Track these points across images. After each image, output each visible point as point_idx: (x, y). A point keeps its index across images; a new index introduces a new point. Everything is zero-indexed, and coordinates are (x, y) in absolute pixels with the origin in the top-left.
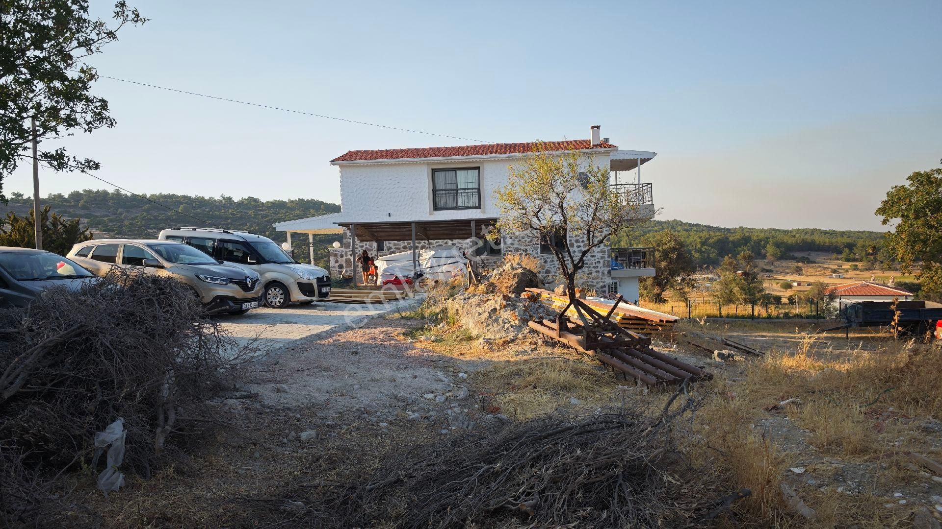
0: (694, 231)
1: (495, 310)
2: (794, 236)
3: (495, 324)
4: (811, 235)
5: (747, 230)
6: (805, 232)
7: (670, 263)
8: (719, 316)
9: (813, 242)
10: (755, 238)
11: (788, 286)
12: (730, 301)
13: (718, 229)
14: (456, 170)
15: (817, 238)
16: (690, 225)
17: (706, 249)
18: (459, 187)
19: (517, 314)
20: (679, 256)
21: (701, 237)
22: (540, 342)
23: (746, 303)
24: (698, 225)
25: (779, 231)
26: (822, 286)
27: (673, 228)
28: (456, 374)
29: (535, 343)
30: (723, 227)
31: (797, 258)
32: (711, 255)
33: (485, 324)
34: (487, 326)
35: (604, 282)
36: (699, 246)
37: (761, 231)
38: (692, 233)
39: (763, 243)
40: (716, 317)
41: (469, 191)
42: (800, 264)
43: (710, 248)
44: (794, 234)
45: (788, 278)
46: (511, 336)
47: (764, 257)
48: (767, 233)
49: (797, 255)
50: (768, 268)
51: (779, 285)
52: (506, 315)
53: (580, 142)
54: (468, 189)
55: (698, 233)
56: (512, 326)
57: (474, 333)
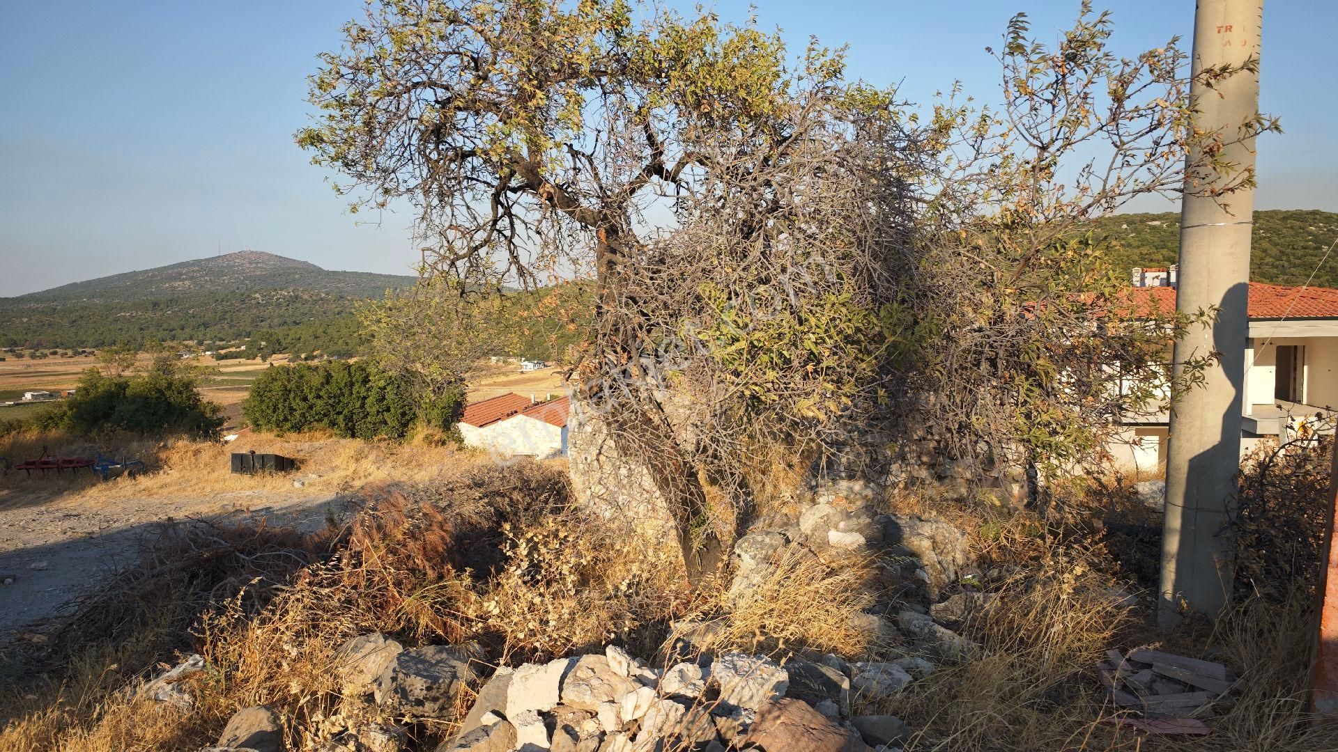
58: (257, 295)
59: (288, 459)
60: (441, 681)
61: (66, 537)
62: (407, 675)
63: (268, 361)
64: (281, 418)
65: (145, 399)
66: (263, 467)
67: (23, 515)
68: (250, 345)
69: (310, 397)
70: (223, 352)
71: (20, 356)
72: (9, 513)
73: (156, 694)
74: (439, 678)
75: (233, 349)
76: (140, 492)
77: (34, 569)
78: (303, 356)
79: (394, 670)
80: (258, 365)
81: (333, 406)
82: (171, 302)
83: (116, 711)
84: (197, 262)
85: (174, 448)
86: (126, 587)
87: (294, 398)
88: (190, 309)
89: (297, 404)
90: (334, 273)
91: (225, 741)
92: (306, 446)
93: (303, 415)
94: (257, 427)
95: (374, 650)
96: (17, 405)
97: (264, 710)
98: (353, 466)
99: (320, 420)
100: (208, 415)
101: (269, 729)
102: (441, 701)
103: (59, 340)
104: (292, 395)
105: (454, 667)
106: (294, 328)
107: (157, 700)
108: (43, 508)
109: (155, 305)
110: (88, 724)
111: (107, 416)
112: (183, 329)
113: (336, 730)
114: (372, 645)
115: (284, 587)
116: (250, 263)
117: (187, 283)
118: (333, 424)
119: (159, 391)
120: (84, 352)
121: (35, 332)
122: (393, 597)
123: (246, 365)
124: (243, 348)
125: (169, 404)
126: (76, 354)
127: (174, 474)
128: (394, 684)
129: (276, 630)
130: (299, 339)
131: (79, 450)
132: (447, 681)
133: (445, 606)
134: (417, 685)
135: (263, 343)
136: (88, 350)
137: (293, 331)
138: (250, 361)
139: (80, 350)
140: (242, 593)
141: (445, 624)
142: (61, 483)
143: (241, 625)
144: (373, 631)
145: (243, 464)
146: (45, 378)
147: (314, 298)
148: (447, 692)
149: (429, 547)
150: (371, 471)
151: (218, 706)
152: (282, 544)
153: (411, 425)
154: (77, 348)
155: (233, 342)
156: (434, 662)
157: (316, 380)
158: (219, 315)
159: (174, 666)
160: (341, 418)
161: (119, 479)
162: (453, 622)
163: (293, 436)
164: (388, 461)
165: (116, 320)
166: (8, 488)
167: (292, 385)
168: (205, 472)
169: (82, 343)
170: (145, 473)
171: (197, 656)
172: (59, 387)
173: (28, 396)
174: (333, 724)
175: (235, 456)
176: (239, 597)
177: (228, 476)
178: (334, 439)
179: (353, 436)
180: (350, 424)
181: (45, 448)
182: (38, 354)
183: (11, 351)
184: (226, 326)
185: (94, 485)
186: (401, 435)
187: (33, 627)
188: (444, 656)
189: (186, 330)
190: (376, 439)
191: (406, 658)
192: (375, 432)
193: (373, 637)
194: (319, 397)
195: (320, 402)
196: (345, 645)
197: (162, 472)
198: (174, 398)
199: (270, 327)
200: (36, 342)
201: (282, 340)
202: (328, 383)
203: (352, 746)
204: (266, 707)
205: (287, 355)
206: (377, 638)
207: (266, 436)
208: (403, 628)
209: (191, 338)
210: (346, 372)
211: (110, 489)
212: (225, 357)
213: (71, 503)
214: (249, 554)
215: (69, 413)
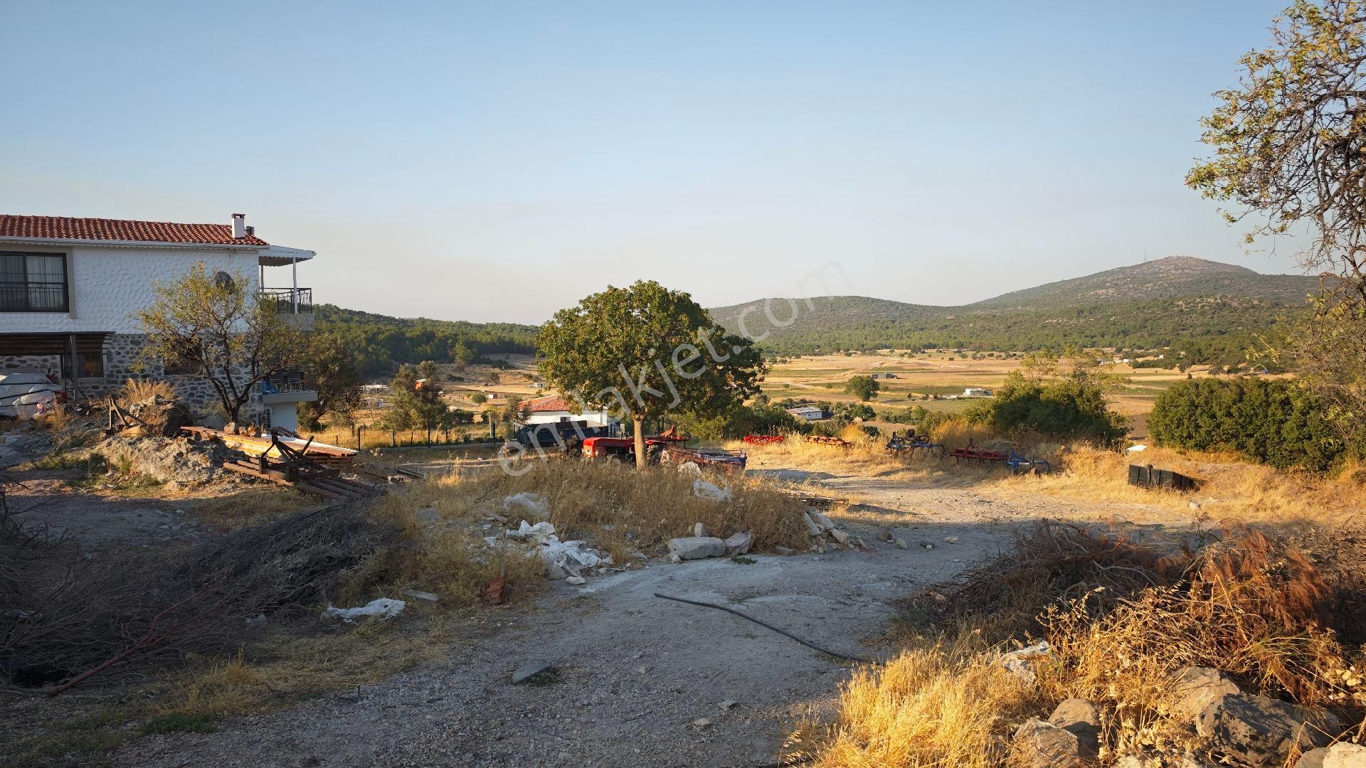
0: (357, 321)
1: (181, 454)
2: (488, 333)
3: (184, 468)
4: (510, 331)
5: (429, 323)
6: (504, 327)
7: (330, 377)
8: (392, 444)
9: (511, 342)
10: (440, 335)
11: (482, 399)
12: (405, 424)
13: (390, 320)
14: (25, 255)
15: (518, 338)
16: (350, 312)
17: (374, 349)
18: (30, 280)
19: (207, 456)
20: (342, 367)
21: (366, 332)
22: (238, 480)
23: (425, 428)
24: (362, 314)
25: (471, 325)
26: (516, 400)
27: (325, 316)
28: (174, 511)
29: (233, 482)
30: (397, 318)
31: (492, 362)
32: (381, 358)
33: (172, 469)
34: (175, 470)
35: (252, 411)
36: (364, 343)
37: (449, 324)
38: (353, 325)
39: (450, 341)
40: (389, 446)
41: (48, 286)
42: (497, 370)
43: (379, 347)
44: (489, 329)
45: (482, 389)
46: (204, 477)
47: (452, 360)
48: (455, 328)
49: (493, 357)
50: (457, 375)
51: (471, 397)
52: (195, 458)
53: (214, 226)
54: (46, 283)
55: (362, 326)
56: (203, 468)
57: (160, 478)
58: (1181, 303)
59: (1186, 478)
60: (1269, 735)
61: (978, 518)
62: (1231, 717)
63: (1187, 371)
64: (1185, 435)
65: (1056, 404)
66: (1160, 483)
67: (949, 494)
68: (1169, 355)
69: (1219, 414)
70: (1140, 360)
71: (964, 357)
72: (940, 491)
73: (1009, 664)
74: (1268, 731)
75: (1151, 358)
76: (1043, 490)
77: (948, 542)
78: (1226, 368)
79: (1219, 708)
80: (1175, 375)
81: (1243, 427)
82: (1094, 309)
83: (976, 666)
84: (1122, 270)
85: (1076, 453)
86: (1001, 571)
87: (1201, 414)
88: (1111, 316)
89: (1204, 422)
90: (1271, 276)
91: (1054, 720)
92: (1208, 467)
93: (1208, 433)
94: (1159, 441)
95: (1208, 685)
96: (960, 399)
97: (1089, 705)
98: (1258, 496)
99: (1227, 441)
100: (1112, 425)
101: (1092, 723)
102: (1267, 755)
103: (995, 344)
104: (1199, 411)
105: (1289, 726)
106: (1218, 339)
107: (1007, 669)
108: (965, 492)
109: (1080, 312)
110: (956, 673)
111: (1024, 417)
112: (1103, 336)
113: (1147, 742)
114: (1206, 679)
115: (1128, 602)
116: (1176, 270)
117: (1111, 291)
118: (1241, 447)
119: (1070, 397)
120: (1015, 355)
121: (978, 336)
122: (1241, 638)
123: (1163, 374)
124: (1161, 357)
125: (1078, 412)
126: (1009, 356)
127: (1075, 477)
128: (1217, 722)
129: (1113, 639)
130: (1223, 350)
131: (998, 444)
132: (1277, 737)
133: (1299, 663)
134: (1242, 730)
135: (1183, 353)
136: (1018, 353)
137: (1217, 341)
138: (1167, 371)
139: (1012, 353)
140: (1086, 597)
141: (1298, 681)
142: (981, 471)
143: (1083, 626)
144: (1214, 667)
145: (1140, 477)
146: (982, 377)
147: (1245, 305)
148: (1274, 748)
149: (1292, 597)
150: (1278, 503)
151: (1054, 690)
152: (1136, 562)
153: (1337, 459)
154: (1008, 351)
155: (1151, 351)
156: (1267, 714)
157: (1228, 396)
158: (1139, 322)
159: (1026, 646)
160: (1252, 441)
161: (1026, 475)
162: (1308, 684)
163: (1196, 454)
164: (1303, 496)
165: (1044, 327)
166: (942, 470)
167: (1201, 400)
168: (1103, 479)
169: (1014, 347)
170: (1049, 472)
171: (1046, 643)
172: (991, 386)
173: (968, 392)
174: (1144, 736)
175: (1132, 468)
176: (1083, 600)
177: (1124, 487)
178: (1241, 463)
179: (1264, 461)
180: (1261, 449)
181: (971, 440)
182: (978, 355)
183: (958, 352)
184: (1146, 335)
185: (1005, 477)
186: (1324, 468)
187: (936, 588)
188: (1281, 712)
189: (1106, 337)
190: (1291, 469)
191: (1235, 700)
192: (1292, 461)
193: (1209, 671)
194: (1229, 415)
195: (1228, 420)
196: (1180, 671)
197: (1064, 474)
198: (1082, 405)
199: (1192, 336)
200: (978, 345)
201: (1203, 351)
202: (1241, 400)
203: (1157, 761)
204: (1092, 703)
205: (1207, 367)
206: (1214, 674)
207: (1167, 451)
208: (1247, 672)
209: (1110, 346)
210: (1263, 391)
211: (1018, 483)
212: (1142, 365)
213: (986, 490)
214: (1105, 565)
215: (993, 412)
